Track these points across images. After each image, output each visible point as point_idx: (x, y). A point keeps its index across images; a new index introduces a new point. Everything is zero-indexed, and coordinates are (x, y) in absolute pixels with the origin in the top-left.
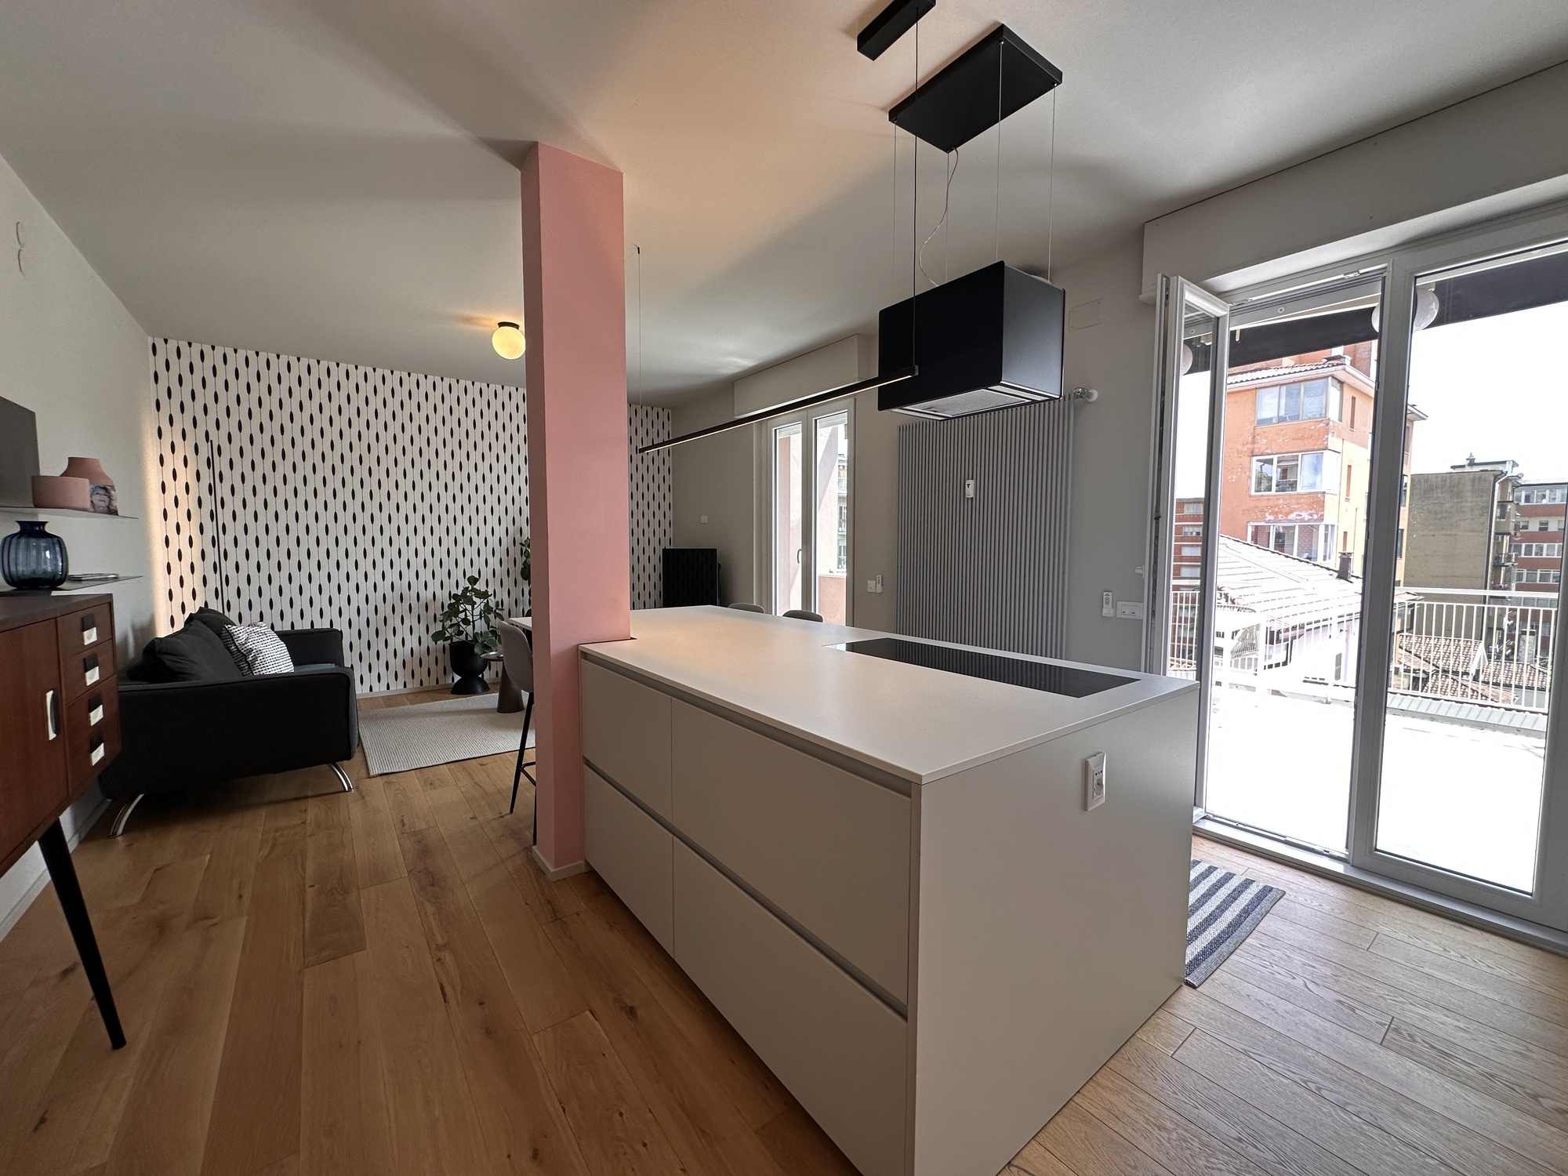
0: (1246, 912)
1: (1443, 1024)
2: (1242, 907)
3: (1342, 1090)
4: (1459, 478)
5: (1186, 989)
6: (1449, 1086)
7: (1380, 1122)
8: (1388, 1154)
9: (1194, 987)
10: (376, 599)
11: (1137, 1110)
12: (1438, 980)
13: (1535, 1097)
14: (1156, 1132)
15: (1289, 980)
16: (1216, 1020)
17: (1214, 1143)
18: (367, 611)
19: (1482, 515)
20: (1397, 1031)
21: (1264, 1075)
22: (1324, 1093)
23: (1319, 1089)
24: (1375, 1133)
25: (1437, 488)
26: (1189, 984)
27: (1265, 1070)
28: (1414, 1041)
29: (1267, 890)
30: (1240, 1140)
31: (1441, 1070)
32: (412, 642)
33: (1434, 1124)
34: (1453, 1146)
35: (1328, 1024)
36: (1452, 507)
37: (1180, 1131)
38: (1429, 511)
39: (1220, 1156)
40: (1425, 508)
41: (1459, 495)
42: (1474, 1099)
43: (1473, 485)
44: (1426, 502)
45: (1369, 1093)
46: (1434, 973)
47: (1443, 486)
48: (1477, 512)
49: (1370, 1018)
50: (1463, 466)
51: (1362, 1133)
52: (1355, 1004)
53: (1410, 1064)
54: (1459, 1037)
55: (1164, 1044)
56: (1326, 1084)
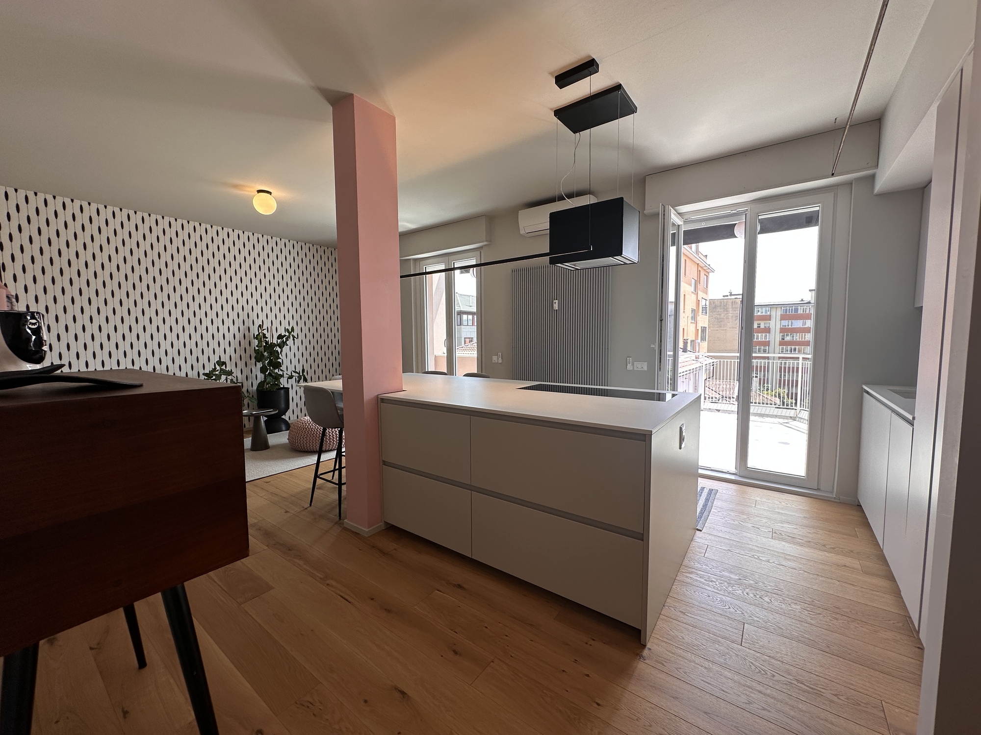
0: (707, 500)
1: (788, 528)
2: (705, 498)
3: (766, 556)
4: (727, 302)
5: (698, 532)
6: (798, 548)
7: (781, 563)
8: (788, 573)
9: (701, 531)
11: (700, 577)
12: (782, 513)
13: (824, 546)
14: (711, 583)
15: (733, 522)
16: (714, 541)
17: (732, 582)
19: (736, 320)
20: (775, 533)
21: (738, 556)
22: (760, 558)
23: (758, 557)
24: (781, 567)
25: (718, 306)
26: (698, 530)
27: (739, 555)
28: (782, 535)
29: (711, 491)
30: (740, 579)
31: (794, 543)
33: (798, 560)
34: (806, 566)
35: (753, 535)
36: (724, 316)
37: (719, 581)
38: (715, 318)
39: (736, 586)
40: (714, 316)
41: (726, 310)
42: (806, 550)
43: (732, 305)
44: (714, 313)
45: (775, 555)
46: (781, 511)
47: (720, 306)
48: (734, 319)
49: (765, 530)
50: (728, 296)
51: (778, 568)
52: (759, 527)
53: (784, 543)
54: (795, 531)
55: (699, 553)
56: (760, 555)
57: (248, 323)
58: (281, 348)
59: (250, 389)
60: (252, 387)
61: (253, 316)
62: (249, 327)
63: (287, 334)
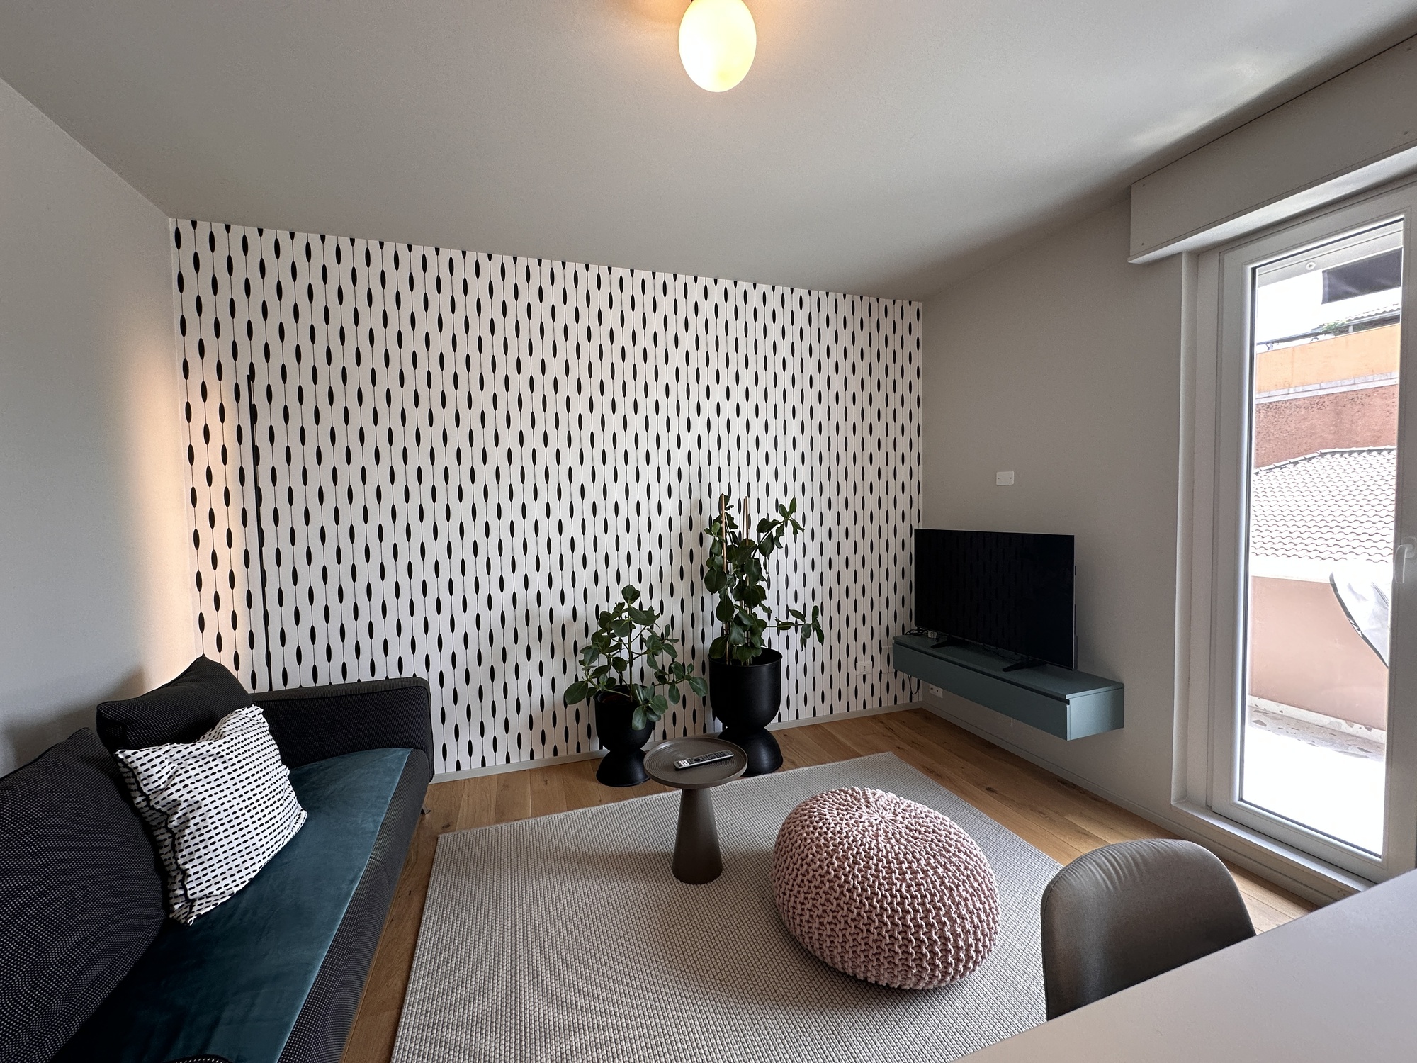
10: (491, 620)
18: (479, 640)
32: (542, 687)
57: (700, 492)
58: (766, 553)
59: (699, 645)
60: (703, 642)
61: (710, 474)
62: (700, 501)
63: (781, 519)
